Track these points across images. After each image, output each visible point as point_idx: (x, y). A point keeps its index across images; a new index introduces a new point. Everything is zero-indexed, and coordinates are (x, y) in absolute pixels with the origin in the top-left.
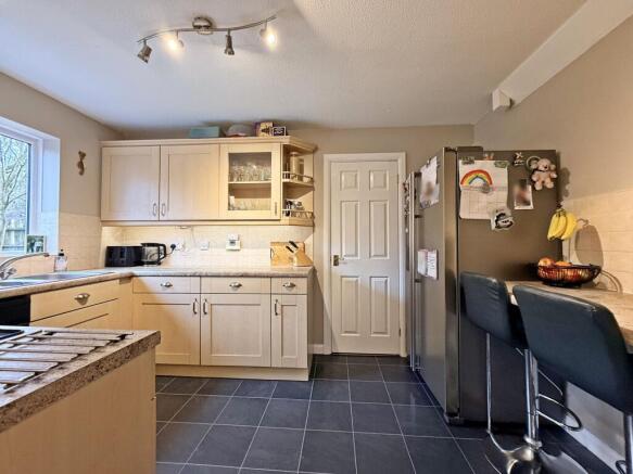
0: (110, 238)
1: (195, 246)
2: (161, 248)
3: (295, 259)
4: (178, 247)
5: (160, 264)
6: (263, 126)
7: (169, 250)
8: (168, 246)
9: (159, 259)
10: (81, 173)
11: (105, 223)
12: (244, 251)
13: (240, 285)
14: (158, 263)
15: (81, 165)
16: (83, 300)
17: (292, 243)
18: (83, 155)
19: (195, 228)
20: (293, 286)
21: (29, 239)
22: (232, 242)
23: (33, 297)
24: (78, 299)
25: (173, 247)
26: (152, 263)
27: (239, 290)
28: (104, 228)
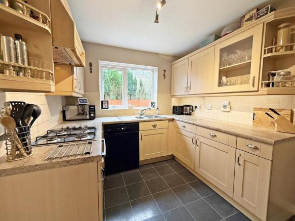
0: (175, 103)
1: (205, 108)
2: (191, 107)
3: (276, 124)
4: (198, 107)
5: (190, 115)
6: (247, 17)
7: (194, 108)
8: (194, 107)
9: (190, 112)
10: (164, 78)
11: (172, 96)
12: (232, 113)
13: (215, 136)
14: (190, 114)
15: (164, 75)
16: (155, 126)
17: (273, 110)
18: (165, 71)
19: (206, 98)
20: (256, 148)
21: (152, 103)
22: (225, 106)
23: (140, 123)
24: (153, 126)
25: (196, 107)
26: (187, 114)
27: (215, 139)
28: (173, 99)
